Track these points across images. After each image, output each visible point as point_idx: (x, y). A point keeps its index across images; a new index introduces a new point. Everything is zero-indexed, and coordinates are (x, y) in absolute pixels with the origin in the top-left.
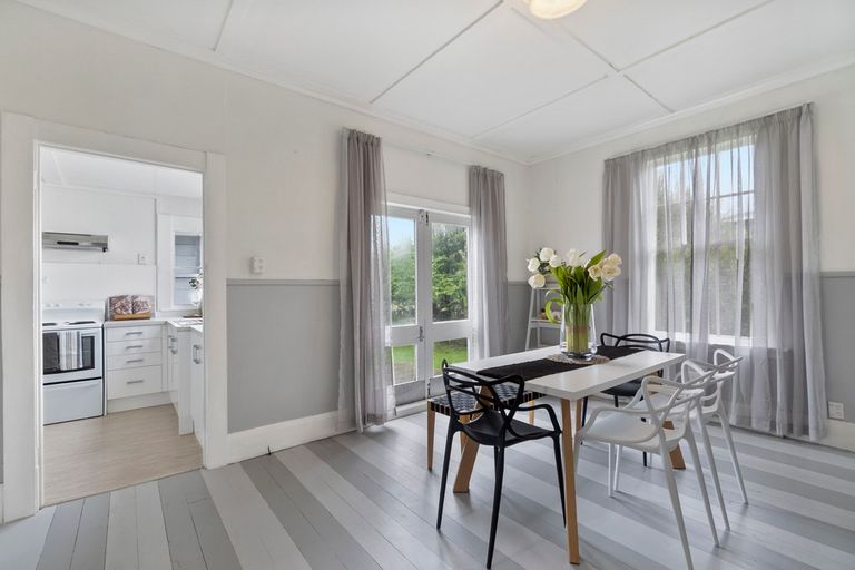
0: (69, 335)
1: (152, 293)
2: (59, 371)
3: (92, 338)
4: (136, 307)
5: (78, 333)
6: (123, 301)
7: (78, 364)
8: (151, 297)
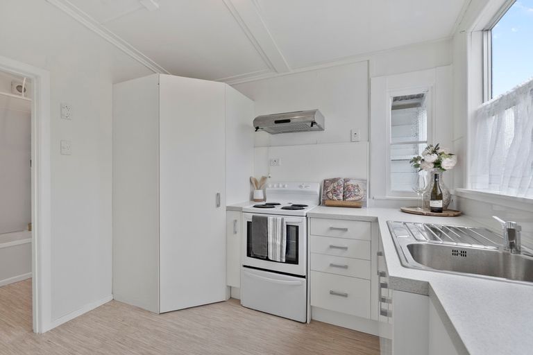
0: (275, 221)
1: (365, 176)
2: (267, 259)
3: (297, 227)
4: (347, 190)
5: (282, 220)
6: (335, 185)
7: (281, 257)
8: (364, 181)
